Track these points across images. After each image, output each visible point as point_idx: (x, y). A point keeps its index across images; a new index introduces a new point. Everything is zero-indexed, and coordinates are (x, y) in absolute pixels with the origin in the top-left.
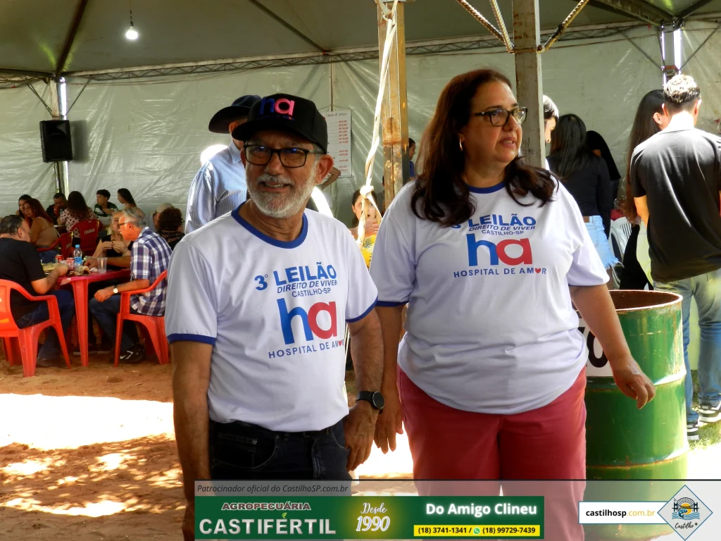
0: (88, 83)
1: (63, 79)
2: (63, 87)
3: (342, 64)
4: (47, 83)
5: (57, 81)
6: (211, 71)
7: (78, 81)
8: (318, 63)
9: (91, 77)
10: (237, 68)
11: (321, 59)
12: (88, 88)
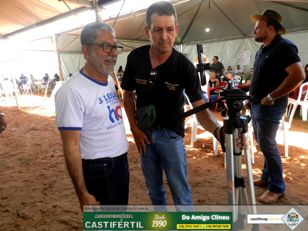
0: (187, 46)
1: (181, 45)
2: (181, 46)
3: (249, 38)
4: (178, 45)
5: (180, 45)
6: (215, 41)
7: (185, 45)
8: (243, 38)
9: (188, 44)
10: (222, 41)
11: (243, 37)
12: (187, 47)
